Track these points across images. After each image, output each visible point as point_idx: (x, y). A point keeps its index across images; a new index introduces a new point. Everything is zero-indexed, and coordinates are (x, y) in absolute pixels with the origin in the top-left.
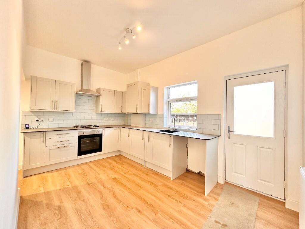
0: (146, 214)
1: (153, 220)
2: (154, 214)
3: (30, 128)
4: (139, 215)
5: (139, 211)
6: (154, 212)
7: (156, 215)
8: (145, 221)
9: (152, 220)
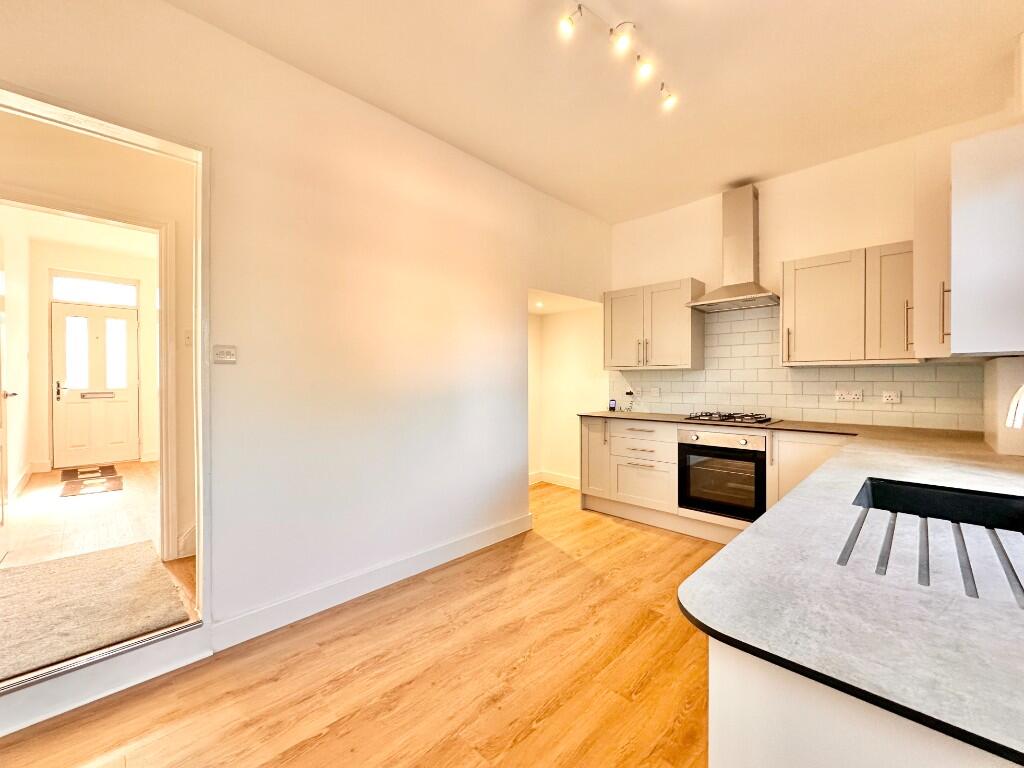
0: (481, 719)
1: (456, 739)
2: (480, 741)
3: (617, 409)
4: (481, 698)
5: (494, 700)
6: (489, 744)
7: (476, 748)
8: (451, 718)
9: (455, 736)
